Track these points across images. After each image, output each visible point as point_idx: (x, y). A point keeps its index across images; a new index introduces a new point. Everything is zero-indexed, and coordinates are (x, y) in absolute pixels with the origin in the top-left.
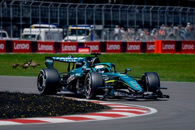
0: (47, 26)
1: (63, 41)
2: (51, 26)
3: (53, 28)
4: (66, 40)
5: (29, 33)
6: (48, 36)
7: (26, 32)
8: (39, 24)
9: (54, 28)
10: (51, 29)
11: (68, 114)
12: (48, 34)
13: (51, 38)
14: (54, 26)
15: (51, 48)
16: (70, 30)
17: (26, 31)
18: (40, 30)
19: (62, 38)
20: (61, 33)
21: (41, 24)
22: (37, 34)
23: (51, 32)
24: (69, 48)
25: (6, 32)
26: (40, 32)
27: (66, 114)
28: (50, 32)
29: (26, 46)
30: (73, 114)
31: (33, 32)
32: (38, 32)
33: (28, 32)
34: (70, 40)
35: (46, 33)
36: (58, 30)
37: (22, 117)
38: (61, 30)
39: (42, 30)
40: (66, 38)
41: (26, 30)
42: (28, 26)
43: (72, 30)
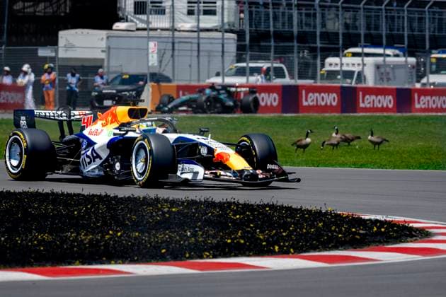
0: (380, 51)
1: (418, 86)
2: (388, 52)
3: (393, 57)
4: (424, 85)
5: (338, 68)
6: (382, 74)
7: (331, 65)
8: (361, 46)
9: (397, 56)
10: (388, 59)
11: (319, 248)
12: (382, 70)
13: (388, 79)
14: (397, 52)
15: (388, 101)
16: (434, 60)
17: (332, 63)
18: (363, 60)
19: (415, 79)
20: (413, 67)
21: (366, 46)
22: (357, 69)
23: (389, 65)
24: (431, 103)
25: (282, 65)
26: (364, 65)
27: (315, 248)
28: (385, 65)
29: (331, 99)
30: (332, 250)
31: (348, 65)
32: (359, 65)
33: (337, 64)
34: (433, 84)
35: (378, 67)
36: (406, 61)
37: (205, 256)
38: (412, 60)
39: (368, 60)
40: (424, 80)
41: (330, 60)
42: (336, 52)
43: (438, 59)
